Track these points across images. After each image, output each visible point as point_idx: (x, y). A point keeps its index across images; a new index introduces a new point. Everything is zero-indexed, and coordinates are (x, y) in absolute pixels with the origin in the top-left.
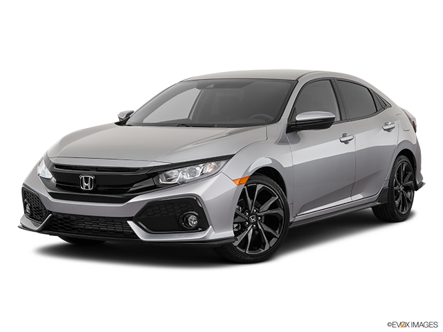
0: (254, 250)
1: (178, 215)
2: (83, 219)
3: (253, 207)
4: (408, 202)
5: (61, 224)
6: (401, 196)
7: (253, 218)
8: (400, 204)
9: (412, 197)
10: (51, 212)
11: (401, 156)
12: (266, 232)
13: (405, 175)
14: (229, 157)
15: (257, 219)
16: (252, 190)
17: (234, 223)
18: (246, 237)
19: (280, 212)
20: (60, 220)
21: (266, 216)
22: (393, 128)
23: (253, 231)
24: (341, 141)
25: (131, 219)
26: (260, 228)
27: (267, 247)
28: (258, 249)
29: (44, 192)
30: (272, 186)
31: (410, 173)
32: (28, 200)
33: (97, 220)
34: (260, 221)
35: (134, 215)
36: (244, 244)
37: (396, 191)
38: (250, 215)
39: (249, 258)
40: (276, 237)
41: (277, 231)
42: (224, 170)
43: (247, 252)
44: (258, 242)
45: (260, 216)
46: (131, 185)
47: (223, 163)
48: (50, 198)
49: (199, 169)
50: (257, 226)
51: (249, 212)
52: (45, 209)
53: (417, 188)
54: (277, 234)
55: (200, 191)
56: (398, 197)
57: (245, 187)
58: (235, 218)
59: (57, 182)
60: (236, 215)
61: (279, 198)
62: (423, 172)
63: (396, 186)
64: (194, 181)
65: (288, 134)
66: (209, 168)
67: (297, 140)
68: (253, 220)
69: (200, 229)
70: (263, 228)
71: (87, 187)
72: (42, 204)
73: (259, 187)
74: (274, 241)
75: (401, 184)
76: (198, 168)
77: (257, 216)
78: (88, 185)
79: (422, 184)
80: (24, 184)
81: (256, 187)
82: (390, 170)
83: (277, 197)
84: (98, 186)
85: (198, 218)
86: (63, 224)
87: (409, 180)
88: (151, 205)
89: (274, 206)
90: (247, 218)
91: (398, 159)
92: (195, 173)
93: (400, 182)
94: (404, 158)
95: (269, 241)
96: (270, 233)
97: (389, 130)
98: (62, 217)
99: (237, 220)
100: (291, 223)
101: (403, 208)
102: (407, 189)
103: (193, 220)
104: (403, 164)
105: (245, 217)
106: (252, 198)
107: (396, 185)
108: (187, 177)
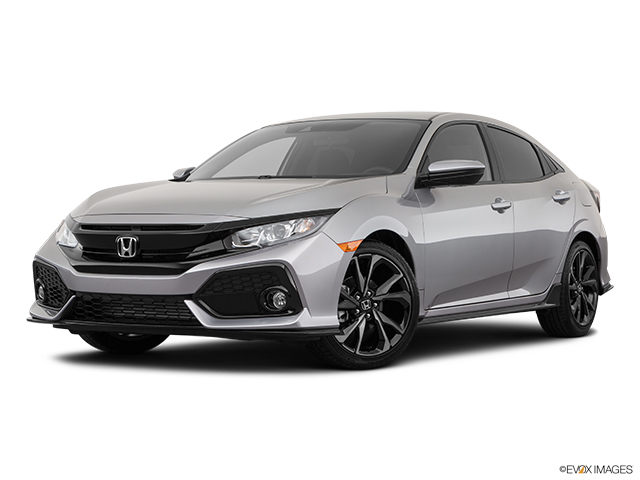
0: (368, 350)
1: (258, 291)
2: (120, 299)
3: (367, 288)
4: (590, 310)
5: (89, 309)
6: (578, 299)
7: (366, 303)
8: (577, 310)
9: (595, 302)
10: (74, 293)
11: (579, 242)
12: (385, 325)
13: (585, 270)
14: (333, 212)
15: (373, 305)
16: (365, 263)
17: (339, 310)
18: (357, 330)
19: (406, 296)
20: (88, 303)
21: (386, 302)
22: (568, 199)
23: (367, 322)
24: (494, 209)
25: (189, 297)
26: (377, 318)
27: (387, 347)
28: (374, 349)
29: (65, 265)
30: (394, 258)
31: (592, 268)
32: (42, 279)
33: (141, 300)
34: (377, 308)
35: (194, 292)
36: (352, 340)
37: (572, 291)
38: (362, 298)
39: (361, 362)
40: (400, 333)
41: (402, 325)
42: (325, 229)
43: (357, 353)
44: (373, 339)
45: (376, 302)
46: (191, 249)
47: (323, 219)
48: (74, 272)
49: (289, 227)
50: (372, 315)
51: (361, 295)
52: (66, 289)
53: (602, 291)
54: (402, 328)
55: (290, 257)
56: (575, 300)
57: (356, 258)
58: (339, 302)
59: (84, 249)
60: (342, 298)
61: (404, 276)
62: (610, 269)
63: (571, 284)
64: (282, 244)
65: (418, 190)
66: (303, 226)
67: (431, 200)
68: (366, 307)
69: (290, 312)
70: (381, 318)
71: (127, 254)
72: (61, 281)
73: (376, 259)
74: (397, 338)
75: (579, 282)
76: (287, 227)
77: (373, 302)
78: (129, 250)
79: (609, 287)
80: (36, 257)
81: (371, 257)
82: (564, 259)
83: (402, 275)
84: (143, 251)
85: (288, 296)
86: (91, 309)
87: (591, 278)
88: (218, 277)
89: (397, 288)
90: (358, 304)
91: (575, 245)
92: (284, 232)
93: (578, 280)
94: (583, 245)
95: (390, 339)
96: (391, 327)
97: (561, 202)
98: (89, 298)
99: (343, 305)
100: (422, 318)
101: (582, 318)
102: (588, 290)
103: (279, 299)
104: (581, 253)
105: (355, 301)
106: (365, 274)
107: (572, 282)
108: (271, 239)
